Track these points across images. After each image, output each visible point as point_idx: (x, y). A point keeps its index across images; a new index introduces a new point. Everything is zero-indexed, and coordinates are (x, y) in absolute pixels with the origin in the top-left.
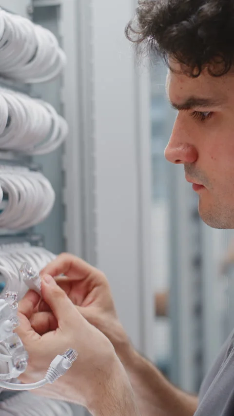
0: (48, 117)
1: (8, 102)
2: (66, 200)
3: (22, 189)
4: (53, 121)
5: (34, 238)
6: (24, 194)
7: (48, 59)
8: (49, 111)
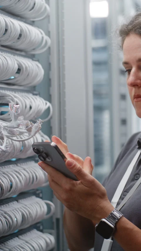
0: (40, 36)
1: (20, 26)
2: (51, 77)
3: (27, 65)
4: (43, 38)
5: (35, 92)
6: (28, 68)
7: (40, 8)
8: (42, 33)
